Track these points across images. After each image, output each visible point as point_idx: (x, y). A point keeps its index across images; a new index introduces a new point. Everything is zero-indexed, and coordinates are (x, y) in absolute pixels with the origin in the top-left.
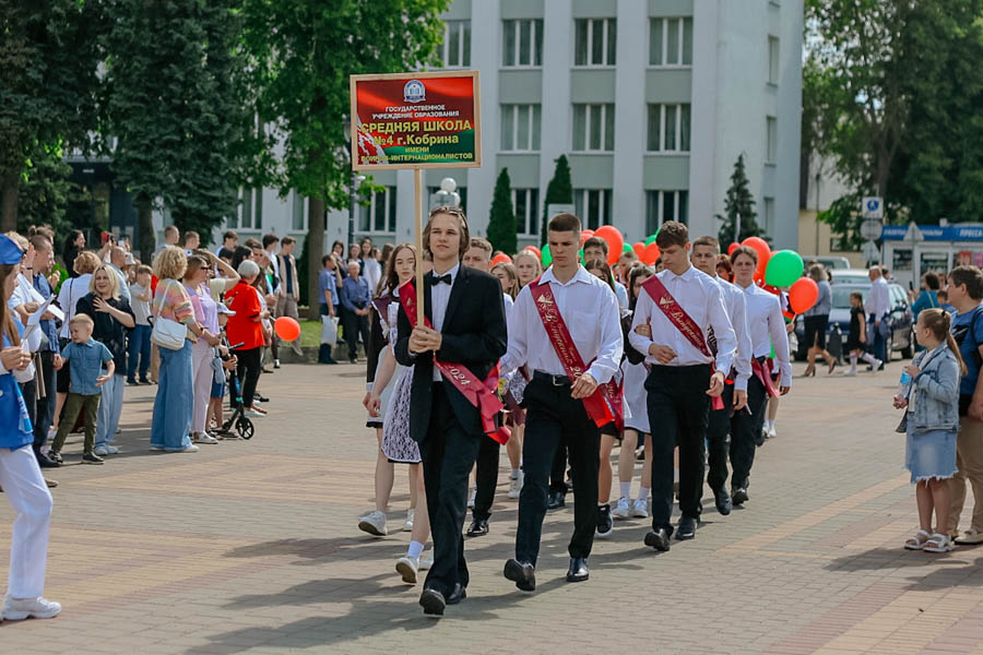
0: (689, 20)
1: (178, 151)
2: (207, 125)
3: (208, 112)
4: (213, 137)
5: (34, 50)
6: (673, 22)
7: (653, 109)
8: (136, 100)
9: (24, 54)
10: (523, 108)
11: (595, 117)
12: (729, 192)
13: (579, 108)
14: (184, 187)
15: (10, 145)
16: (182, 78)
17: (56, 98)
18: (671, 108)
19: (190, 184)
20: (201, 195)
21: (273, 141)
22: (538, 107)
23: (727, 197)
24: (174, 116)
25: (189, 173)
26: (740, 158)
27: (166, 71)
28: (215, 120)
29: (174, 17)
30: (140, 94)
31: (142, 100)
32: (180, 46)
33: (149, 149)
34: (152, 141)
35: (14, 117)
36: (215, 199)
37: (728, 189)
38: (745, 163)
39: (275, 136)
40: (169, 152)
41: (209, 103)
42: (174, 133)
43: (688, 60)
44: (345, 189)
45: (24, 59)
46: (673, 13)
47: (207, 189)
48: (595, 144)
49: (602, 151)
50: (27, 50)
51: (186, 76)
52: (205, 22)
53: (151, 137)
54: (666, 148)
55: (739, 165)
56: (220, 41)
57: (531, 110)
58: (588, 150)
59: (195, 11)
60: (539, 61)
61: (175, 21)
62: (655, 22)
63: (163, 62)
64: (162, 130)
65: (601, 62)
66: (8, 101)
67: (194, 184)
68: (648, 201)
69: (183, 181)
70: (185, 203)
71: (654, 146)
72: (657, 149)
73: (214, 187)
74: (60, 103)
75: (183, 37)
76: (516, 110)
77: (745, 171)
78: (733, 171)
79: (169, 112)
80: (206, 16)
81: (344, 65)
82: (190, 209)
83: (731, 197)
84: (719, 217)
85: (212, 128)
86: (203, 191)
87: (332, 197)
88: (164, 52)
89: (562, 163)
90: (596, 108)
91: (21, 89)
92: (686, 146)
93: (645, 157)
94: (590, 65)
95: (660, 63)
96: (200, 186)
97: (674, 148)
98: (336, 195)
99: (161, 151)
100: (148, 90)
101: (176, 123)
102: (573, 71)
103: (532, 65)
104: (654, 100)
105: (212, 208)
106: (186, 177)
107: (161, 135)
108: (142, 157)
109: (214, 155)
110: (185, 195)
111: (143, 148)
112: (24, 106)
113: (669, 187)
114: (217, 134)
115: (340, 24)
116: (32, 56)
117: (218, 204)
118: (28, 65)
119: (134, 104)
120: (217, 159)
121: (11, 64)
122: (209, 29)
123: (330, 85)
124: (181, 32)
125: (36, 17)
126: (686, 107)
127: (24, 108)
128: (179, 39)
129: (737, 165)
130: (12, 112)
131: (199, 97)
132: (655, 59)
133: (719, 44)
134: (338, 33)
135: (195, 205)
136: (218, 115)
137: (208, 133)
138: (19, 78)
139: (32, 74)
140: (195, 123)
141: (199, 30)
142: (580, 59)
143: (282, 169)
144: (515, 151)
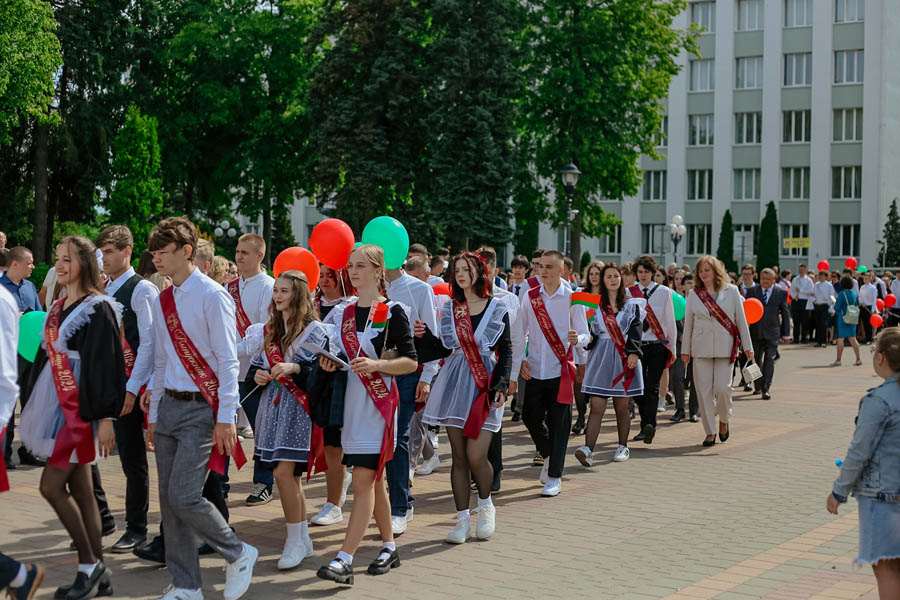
0: (860, 110)
1: (474, 197)
2: (491, 179)
3: (493, 169)
4: (498, 188)
5: (379, 131)
6: (849, 111)
7: (836, 170)
8: (446, 163)
9: (373, 134)
10: (749, 171)
11: (797, 176)
12: (886, 225)
13: (786, 171)
14: (477, 222)
15: (361, 195)
16: (475, 147)
17: (395, 163)
18: (848, 170)
19: (481, 220)
20: (489, 227)
21: (547, 191)
22: (758, 171)
23: (885, 228)
24: (471, 174)
25: (481, 213)
26: (894, 202)
27: (465, 143)
28: (497, 175)
29: (471, 105)
30: (449, 159)
31: (450, 163)
32: (474, 124)
33: (453, 196)
34: (456, 191)
35: (365, 176)
36: (499, 230)
37: (885, 222)
38: (897, 205)
39: (549, 187)
40: (467, 198)
41: (495, 164)
42: (470, 184)
43: (859, 136)
44: (595, 223)
45: (371, 137)
46: (849, 105)
47: (493, 223)
48: (797, 195)
49: (802, 198)
50: (374, 130)
51: (477, 146)
52: (491, 108)
53: (455, 188)
54: (845, 196)
55: (893, 207)
56: (502, 121)
57: (754, 173)
58: (792, 199)
59: (484, 101)
60: (759, 140)
61: (471, 108)
62: (837, 112)
63: (463, 137)
64: (462, 184)
65: (800, 139)
66: (361, 166)
67: (484, 220)
68: (833, 232)
69: (476, 218)
70: (477, 233)
71: (836, 194)
72: (839, 197)
73: (499, 222)
74: (398, 166)
75: (476, 119)
76: (744, 173)
77: (898, 210)
78: (889, 210)
79: (467, 171)
80: (492, 103)
81: (590, 136)
82: (480, 237)
83: (888, 229)
84: (880, 242)
85: (497, 181)
86: (490, 225)
87: (587, 228)
88: (464, 130)
89: (771, 206)
90: (798, 171)
91: (369, 157)
92: (858, 194)
93: (831, 203)
94: (793, 141)
95: (841, 139)
96: (488, 221)
97: (850, 196)
98: (590, 227)
99: (461, 197)
100: (454, 156)
101: (472, 178)
102: (782, 146)
103: (754, 143)
104: (837, 164)
105: (496, 236)
106: (478, 215)
107: (462, 187)
108: (448, 202)
109: (498, 200)
110: (478, 227)
111: (450, 195)
112: (372, 168)
113: (847, 222)
114: (499, 185)
115: (587, 107)
116: (378, 135)
117: (501, 234)
118: (375, 141)
119: (444, 166)
120: (500, 202)
121: (362, 140)
122: (495, 113)
123: (581, 150)
124: (475, 116)
125: (380, 108)
126: (859, 169)
127: (372, 170)
128: (472, 120)
129: (891, 207)
130: (363, 173)
131: (488, 160)
132: (837, 137)
133: (880, 126)
134: (585, 114)
135: (484, 235)
136: (501, 173)
137: (493, 184)
138: (368, 150)
139: (377, 147)
140: (484, 177)
141: (487, 113)
142: (787, 138)
143: (553, 210)
144: (744, 199)
